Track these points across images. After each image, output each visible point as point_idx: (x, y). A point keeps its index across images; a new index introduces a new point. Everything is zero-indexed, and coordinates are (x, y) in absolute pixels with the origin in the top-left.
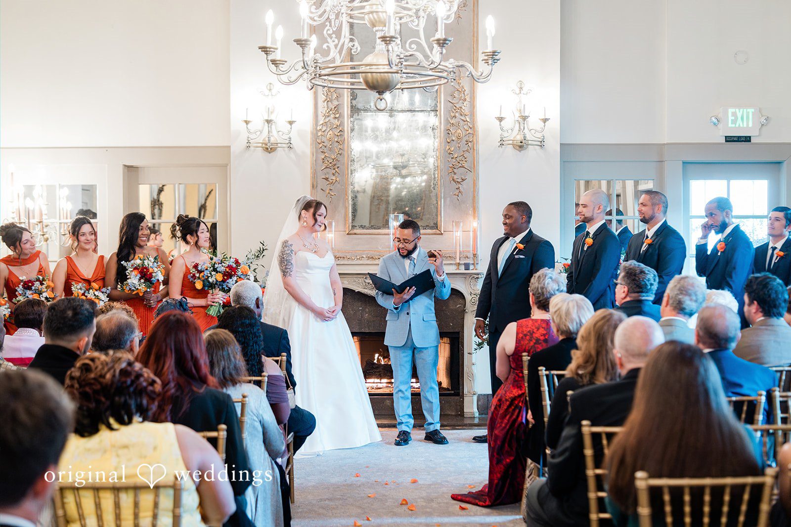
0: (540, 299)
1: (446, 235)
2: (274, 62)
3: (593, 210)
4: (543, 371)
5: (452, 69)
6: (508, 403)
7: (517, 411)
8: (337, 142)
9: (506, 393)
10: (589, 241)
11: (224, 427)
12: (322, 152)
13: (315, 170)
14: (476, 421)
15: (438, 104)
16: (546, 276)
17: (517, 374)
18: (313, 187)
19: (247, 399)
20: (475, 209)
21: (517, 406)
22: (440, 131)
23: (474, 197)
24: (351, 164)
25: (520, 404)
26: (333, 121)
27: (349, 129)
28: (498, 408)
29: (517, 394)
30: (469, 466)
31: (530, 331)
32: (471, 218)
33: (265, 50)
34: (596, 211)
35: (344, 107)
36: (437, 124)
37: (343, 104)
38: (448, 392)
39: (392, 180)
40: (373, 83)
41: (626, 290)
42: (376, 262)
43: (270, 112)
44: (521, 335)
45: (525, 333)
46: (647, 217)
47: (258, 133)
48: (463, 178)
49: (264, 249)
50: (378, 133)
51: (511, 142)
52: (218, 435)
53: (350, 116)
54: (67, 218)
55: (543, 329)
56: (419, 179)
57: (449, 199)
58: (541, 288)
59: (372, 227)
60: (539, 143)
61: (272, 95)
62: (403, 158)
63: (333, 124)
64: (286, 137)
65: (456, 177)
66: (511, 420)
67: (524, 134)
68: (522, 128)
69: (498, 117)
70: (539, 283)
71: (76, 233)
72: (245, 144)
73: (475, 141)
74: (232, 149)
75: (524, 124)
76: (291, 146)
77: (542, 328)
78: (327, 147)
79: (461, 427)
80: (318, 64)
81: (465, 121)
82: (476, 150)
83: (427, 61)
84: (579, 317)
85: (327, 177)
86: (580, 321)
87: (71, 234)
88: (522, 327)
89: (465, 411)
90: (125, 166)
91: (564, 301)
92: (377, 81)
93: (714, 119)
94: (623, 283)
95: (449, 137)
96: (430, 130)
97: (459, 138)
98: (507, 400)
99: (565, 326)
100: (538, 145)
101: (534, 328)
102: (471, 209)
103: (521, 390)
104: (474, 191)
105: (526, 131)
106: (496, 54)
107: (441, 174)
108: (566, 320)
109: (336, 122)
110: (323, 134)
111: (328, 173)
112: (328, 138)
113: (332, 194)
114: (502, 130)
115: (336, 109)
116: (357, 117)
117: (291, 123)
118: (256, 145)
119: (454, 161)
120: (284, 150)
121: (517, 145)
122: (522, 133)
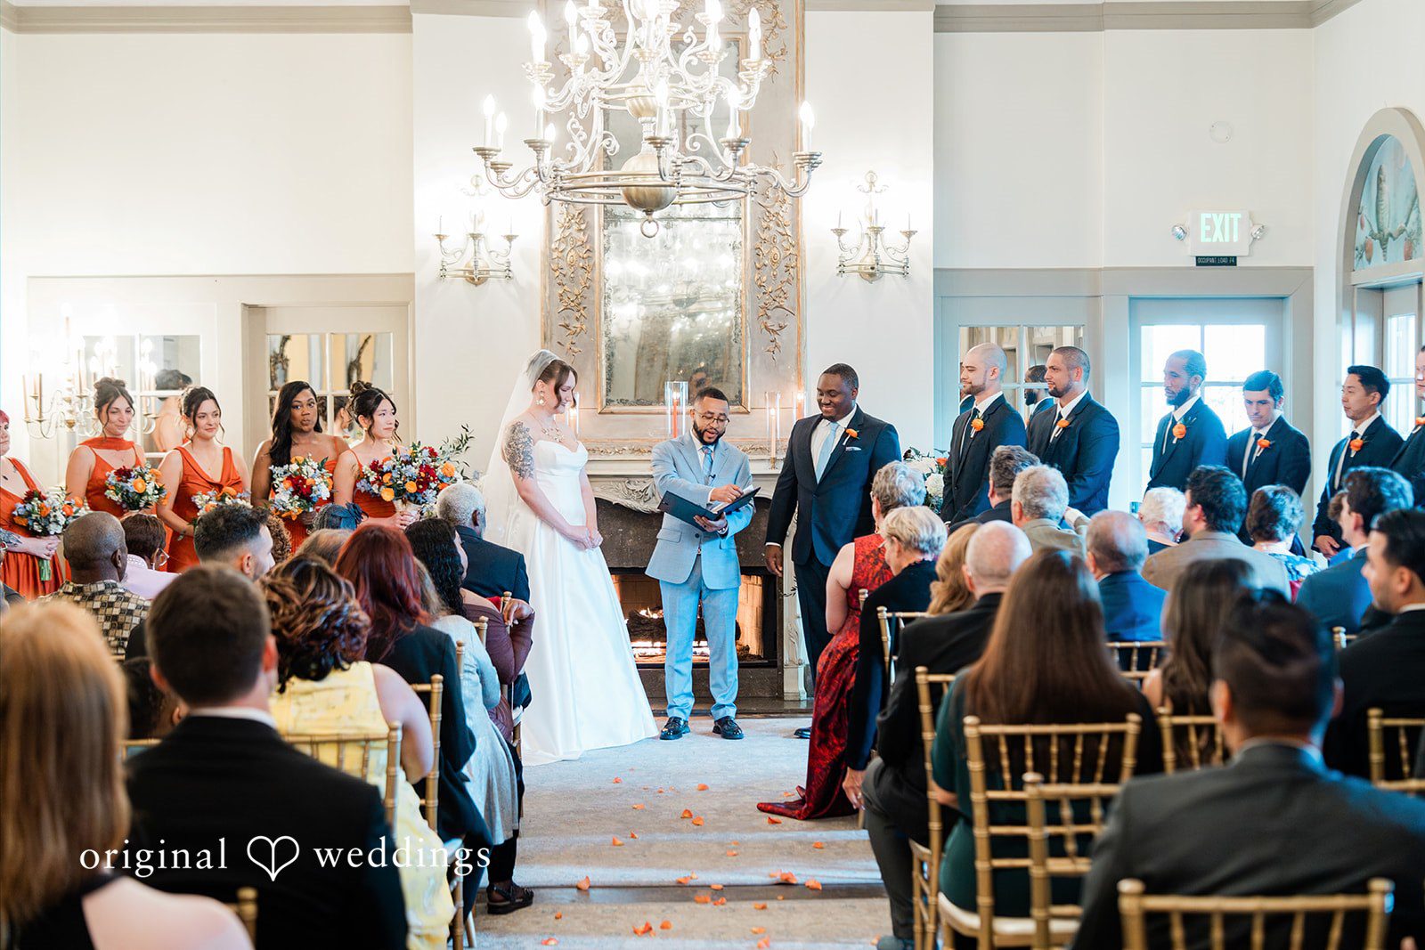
0: (889, 504)
1: (754, 414)
2: (495, 166)
3: (985, 375)
5: (752, 178)
8: (583, 268)
10: (978, 423)
11: (439, 677)
12: (559, 284)
13: (549, 312)
14: (803, 706)
16: (896, 471)
18: (545, 339)
19: (463, 648)
20: (799, 373)
22: (745, 251)
23: (799, 355)
24: (605, 303)
26: (576, 234)
27: (602, 247)
29: (854, 643)
30: (786, 767)
31: (874, 550)
32: (794, 388)
33: (483, 152)
34: (989, 377)
35: (593, 213)
36: (740, 239)
37: (592, 210)
38: (760, 661)
39: (673, 321)
40: (638, 199)
42: (646, 457)
43: (477, 221)
44: (861, 558)
45: (867, 553)
46: (1060, 388)
47: (458, 255)
48: (782, 324)
49: (469, 437)
51: (856, 268)
52: (432, 687)
53: (602, 228)
54: (149, 389)
57: (758, 359)
58: (890, 487)
59: (638, 402)
60: (901, 270)
61: (480, 194)
62: (690, 288)
63: (576, 239)
64: (503, 260)
65: (769, 323)
67: (877, 256)
68: (874, 246)
71: (192, 413)
72: (438, 273)
73: (799, 266)
74: (417, 281)
75: (876, 239)
76: (511, 275)
78: (567, 277)
79: (778, 715)
80: (559, 173)
81: (784, 235)
82: (802, 281)
83: (714, 170)
85: (567, 323)
87: (183, 414)
88: (863, 547)
89: (785, 690)
90: (245, 305)
92: (644, 195)
93: (1178, 230)
95: (759, 260)
96: (730, 249)
97: (775, 261)
98: (838, 652)
100: (899, 273)
102: (794, 373)
104: (799, 345)
105: (880, 250)
106: (815, 157)
107: (746, 318)
109: (581, 237)
110: (560, 255)
111: (568, 317)
112: (569, 262)
113: (576, 350)
114: (842, 249)
115: (581, 216)
116: (615, 229)
117: (510, 238)
118: (455, 273)
119: (767, 297)
120: (500, 281)
121: (866, 273)
122: (873, 254)
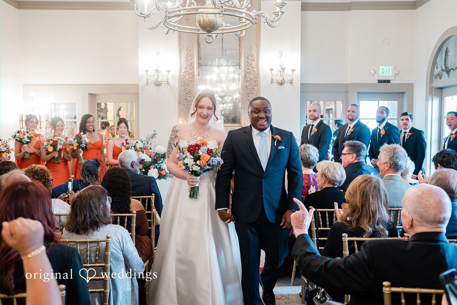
8: (191, 81)
10: (315, 129)
12: (184, 86)
13: (180, 95)
15: (241, 62)
16: (309, 147)
18: (179, 103)
22: (242, 76)
26: (189, 70)
27: (197, 74)
35: (194, 64)
36: (240, 72)
43: (158, 66)
47: (152, 77)
50: (212, 82)
51: (276, 81)
53: (197, 68)
56: (229, 105)
60: (290, 82)
61: (159, 58)
62: (224, 93)
63: (189, 72)
64: (166, 78)
65: (249, 98)
68: (282, 74)
72: (146, 82)
73: (259, 80)
74: (139, 86)
75: (283, 72)
76: (169, 83)
78: (186, 84)
81: (254, 71)
82: (259, 85)
85: (186, 98)
90: (90, 94)
93: (373, 72)
95: (246, 79)
97: (251, 79)
105: (284, 76)
107: (242, 97)
109: (191, 71)
110: (184, 77)
111: (186, 96)
112: (187, 79)
114: (272, 75)
115: (190, 65)
116: (201, 69)
117: (168, 71)
118: (151, 82)
119: (248, 90)
120: (165, 85)
121: (280, 83)
122: (282, 77)
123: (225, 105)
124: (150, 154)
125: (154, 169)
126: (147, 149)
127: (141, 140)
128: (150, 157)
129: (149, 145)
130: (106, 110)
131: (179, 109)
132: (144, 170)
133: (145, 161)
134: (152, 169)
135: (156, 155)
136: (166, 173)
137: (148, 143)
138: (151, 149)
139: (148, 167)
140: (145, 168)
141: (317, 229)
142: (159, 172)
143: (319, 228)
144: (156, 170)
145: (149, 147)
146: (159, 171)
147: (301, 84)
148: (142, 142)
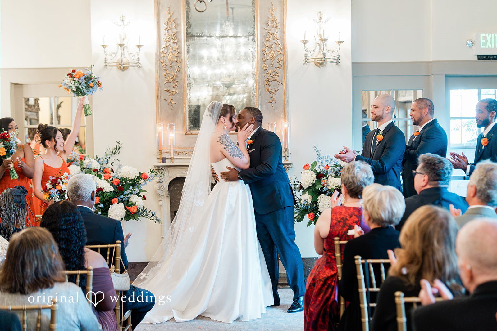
0: (352, 188)
3: (383, 110)
4: (359, 260)
6: (321, 283)
7: (330, 290)
8: (176, 61)
9: (319, 273)
10: (380, 137)
12: (164, 70)
13: (159, 84)
15: (256, 31)
16: (354, 166)
17: (329, 256)
18: (158, 97)
20: (285, 113)
21: (329, 286)
22: (258, 52)
23: (285, 104)
24: (187, 79)
25: (333, 284)
26: (172, 45)
27: (186, 51)
28: (312, 286)
29: (330, 274)
31: (343, 218)
32: (282, 121)
34: (385, 111)
35: (181, 34)
36: (255, 46)
37: (180, 32)
39: (223, 98)
41: (426, 178)
43: (122, 38)
44: (335, 221)
45: (339, 219)
46: (417, 120)
47: (114, 55)
48: (276, 89)
49: (120, 147)
50: (212, 60)
51: (313, 60)
53: (186, 41)
55: (355, 217)
56: (241, 96)
57: (265, 106)
58: (351, 177)
60: (335, 61)
61: (124, 25)
62: (230, 78)
63: (172, 47)
64: (136, 58)
65: (270, 88)
66: (325, 298)
67: (324, 54)
68: (322, 48)
69: (303, 41)
70: (349, 173)
72: (103, 64)
73: (285, 59)
75: (324, 45)
76: (140, 65)
77: (355, 215)
78: (168, 66)
81: (277, 44)
82: (286, 67)
84: (391, 207)
85: (169, 89)
86: (392, 210)
88: (336, 214)
90: (12, 83)
91: (376, 191)
93: (469, 42)
94: (423, 172)
95: (264, 57)
97: (272, 57)
98: (320, 280)
99: (378, 214)
100: (335, 62)
101: (347, 215)
102: (283, 114)
103: (333, 271)
104: (285, 99)
105: (325, 51)
107: (258, 86)
108: (378, 208)
109: (175, 46)
110: (165, 55)
111: (169, 86)
112: (169, 59)
113: (173, 103)
114: (306, 50)
115: (175, 36)
116: (192, 42)
117: (139, 46)
118: (112, 64)
119: (269, 75)
120: (134, 69)
121: (318, 63)
122: (322, 53)
123: (235, 97)
124: (112, 180)
125: (118, 203)
126: (106, 172)
127: (97, 158)
128: (112, 184)
129: (109, 165)
130: (36, 107)
131: (157, 107)
132: (102, 206)
133: (104, 191)
134: (116, 203)
135: (121, 182)
136: (137, 210)
137: (108, 163)
138: (113, 172)
139: (109, 201)
140: (104, 202)
141: (368, 289)
142: (126, 209)
143: (371, 289)
144: (122, 205)
145: (109, 168)
146: (127, 207)
147: (353, 63)
148: (98, 161)
